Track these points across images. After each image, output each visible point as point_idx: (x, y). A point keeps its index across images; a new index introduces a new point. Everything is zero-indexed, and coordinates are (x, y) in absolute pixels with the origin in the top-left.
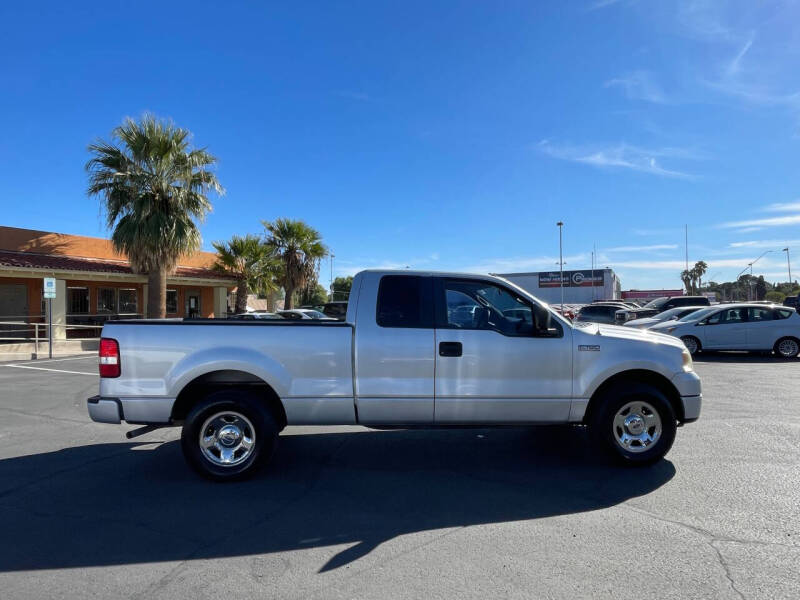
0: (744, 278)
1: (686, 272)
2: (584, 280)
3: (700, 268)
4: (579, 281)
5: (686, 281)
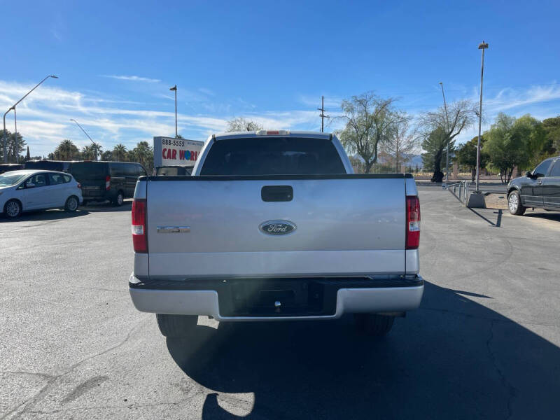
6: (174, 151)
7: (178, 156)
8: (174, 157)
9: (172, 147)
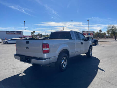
0: (39, 34)
1: (32, 32)
2: (17, 33)
3: (34, 32)
4: (16, 33)
5: (32, 34)
6: (86, 34)
7: (87, 35)
8: (86, 35)
9: (85, 33)
